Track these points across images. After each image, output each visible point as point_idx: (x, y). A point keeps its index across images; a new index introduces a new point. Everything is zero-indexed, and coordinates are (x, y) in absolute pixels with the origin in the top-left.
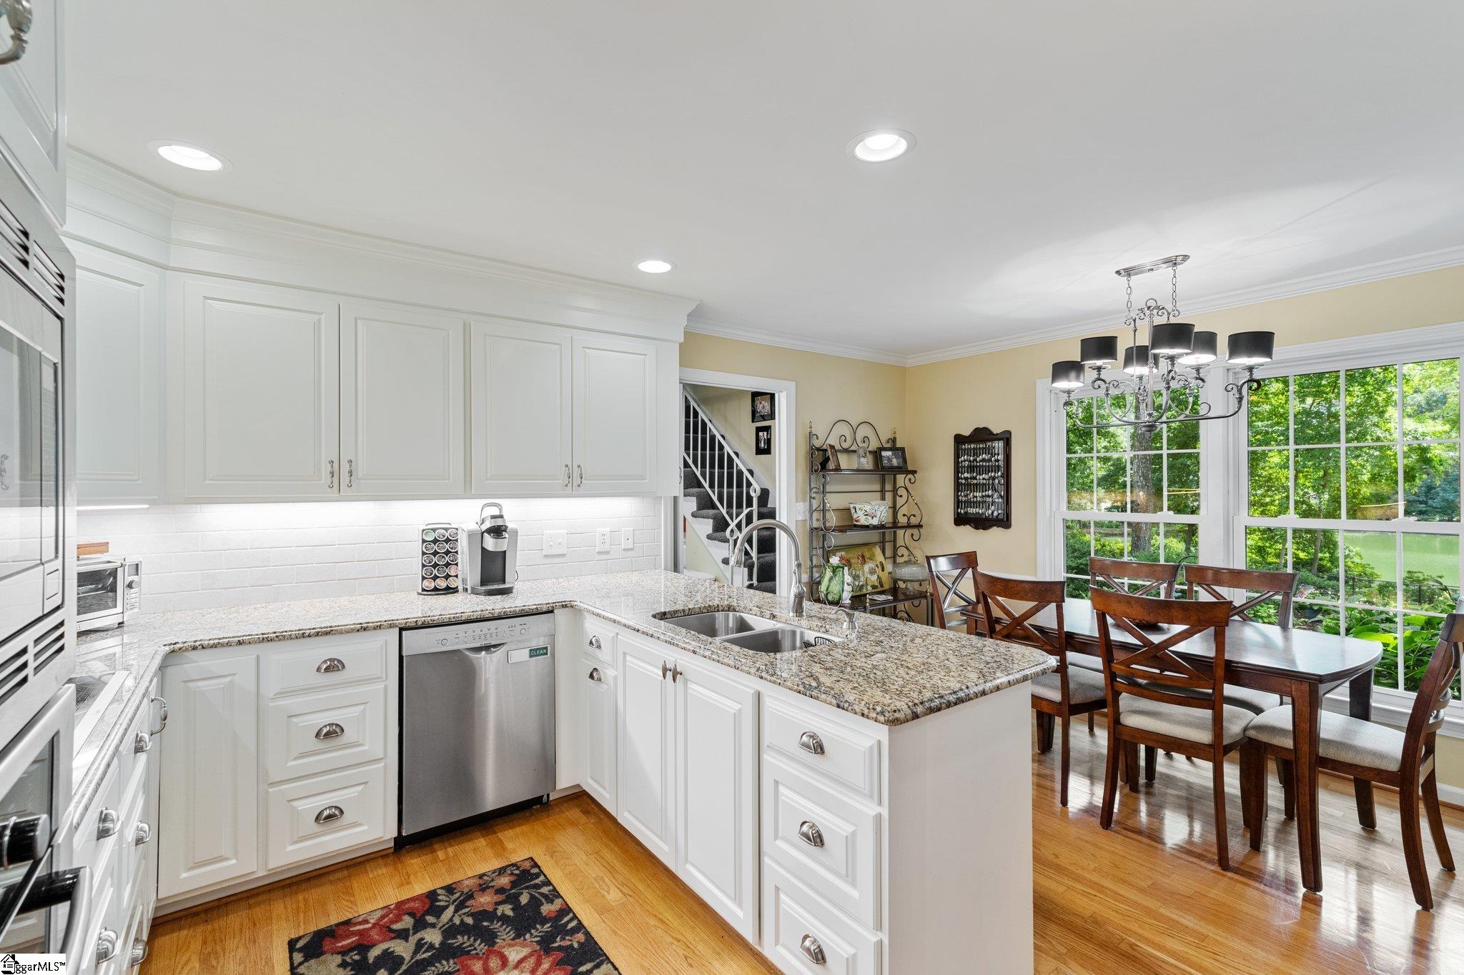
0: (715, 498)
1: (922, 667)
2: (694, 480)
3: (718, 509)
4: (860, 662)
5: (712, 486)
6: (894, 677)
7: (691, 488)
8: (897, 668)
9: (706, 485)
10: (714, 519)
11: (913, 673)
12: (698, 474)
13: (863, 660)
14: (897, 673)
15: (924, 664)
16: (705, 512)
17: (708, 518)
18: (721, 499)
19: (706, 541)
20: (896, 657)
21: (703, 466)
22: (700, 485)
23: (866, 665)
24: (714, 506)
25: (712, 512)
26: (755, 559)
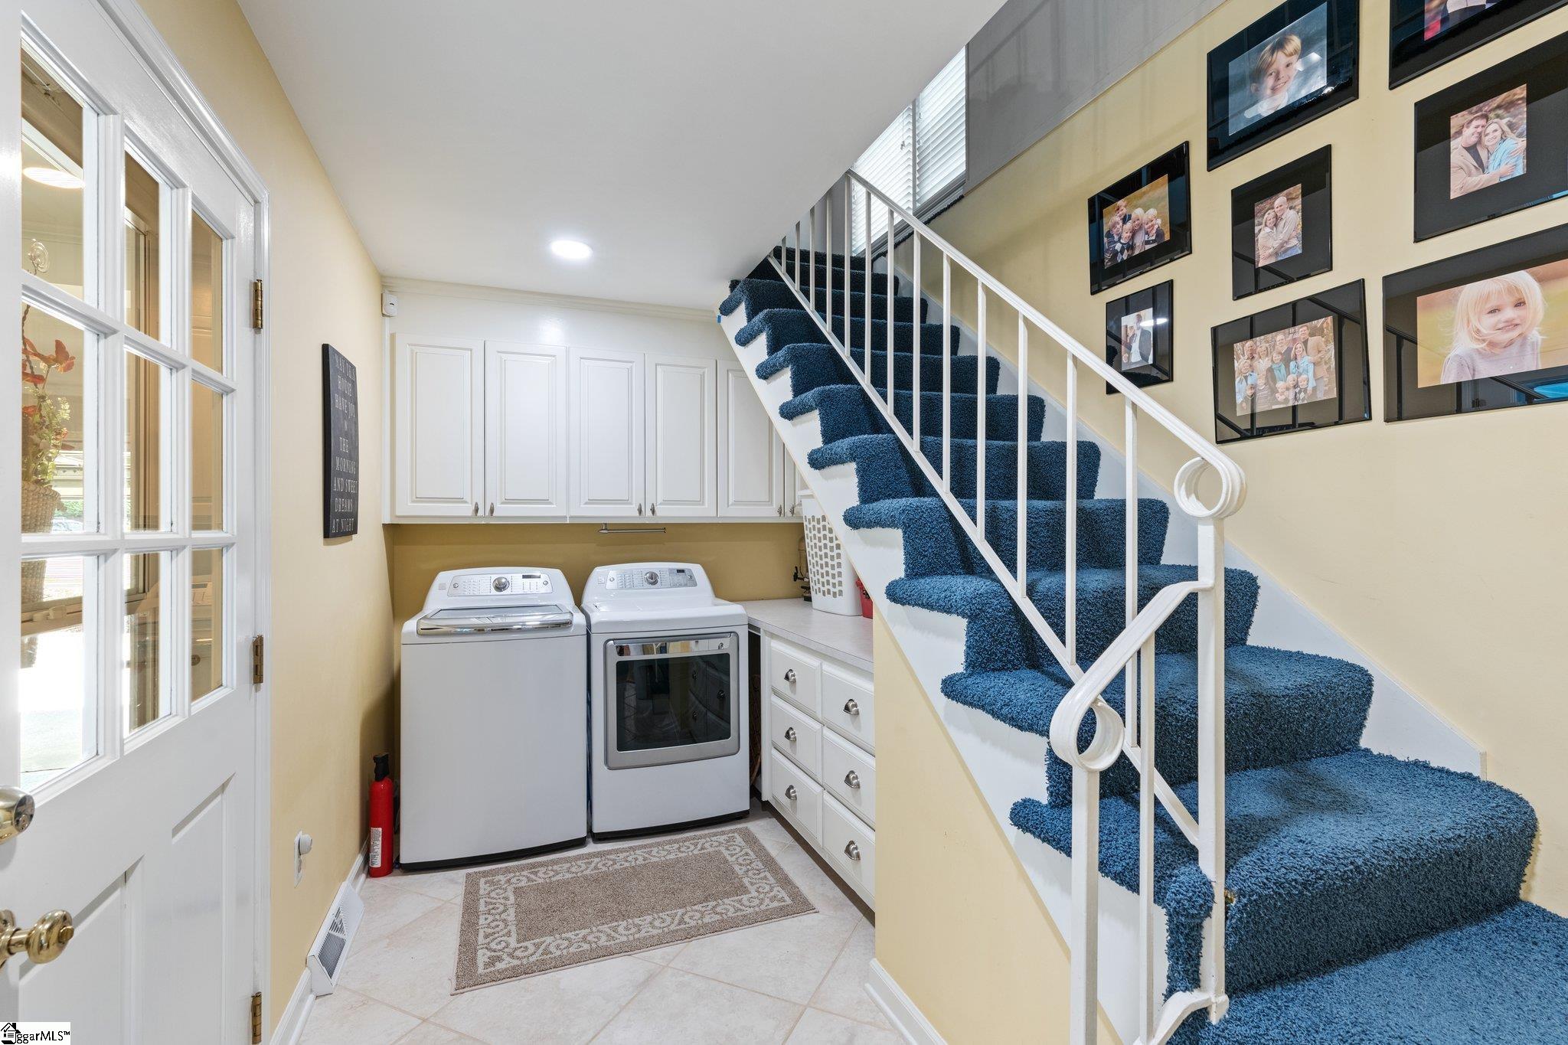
0: (976, 534)
2: (903, 472)
3: (989, 572)
5: (963, 488)
7: (889, 496)
9: (942, 486)
10: (973, 618)
12: (913, 445)
16: (934, 585)
17: (947, 610)
18: (1000, 534)
19: (941, 702)
21: (931, 427)
22: (921, 486)
24: (970, 563)
25: (963, 586)
26: (1211, 863)
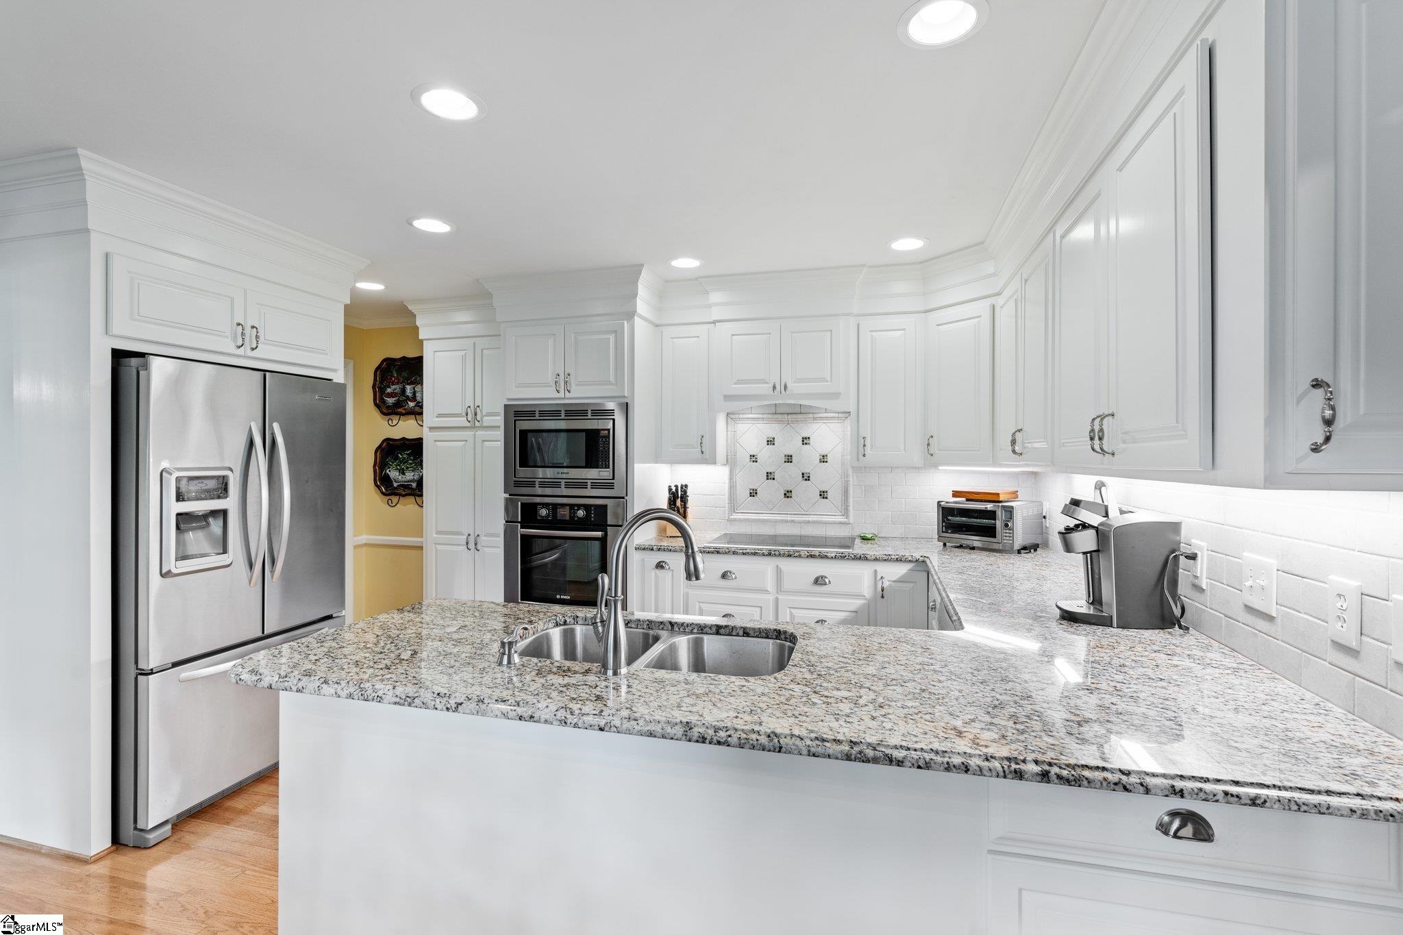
1: (407, 626)
4: (469, 621)
6: (434, 614)
8: (433, 621)
11: (418, 620)
13: (467, 623)
14: (432, 617)
15: (406, 628)
20: (434, 630)
23: (463, 619)
